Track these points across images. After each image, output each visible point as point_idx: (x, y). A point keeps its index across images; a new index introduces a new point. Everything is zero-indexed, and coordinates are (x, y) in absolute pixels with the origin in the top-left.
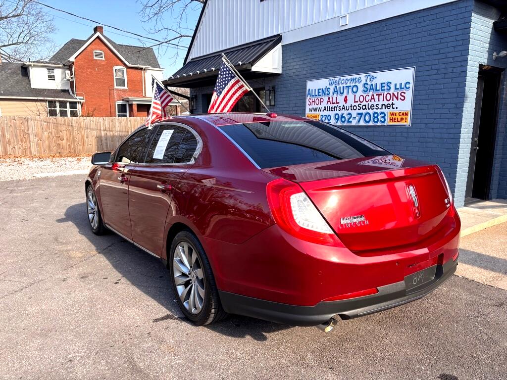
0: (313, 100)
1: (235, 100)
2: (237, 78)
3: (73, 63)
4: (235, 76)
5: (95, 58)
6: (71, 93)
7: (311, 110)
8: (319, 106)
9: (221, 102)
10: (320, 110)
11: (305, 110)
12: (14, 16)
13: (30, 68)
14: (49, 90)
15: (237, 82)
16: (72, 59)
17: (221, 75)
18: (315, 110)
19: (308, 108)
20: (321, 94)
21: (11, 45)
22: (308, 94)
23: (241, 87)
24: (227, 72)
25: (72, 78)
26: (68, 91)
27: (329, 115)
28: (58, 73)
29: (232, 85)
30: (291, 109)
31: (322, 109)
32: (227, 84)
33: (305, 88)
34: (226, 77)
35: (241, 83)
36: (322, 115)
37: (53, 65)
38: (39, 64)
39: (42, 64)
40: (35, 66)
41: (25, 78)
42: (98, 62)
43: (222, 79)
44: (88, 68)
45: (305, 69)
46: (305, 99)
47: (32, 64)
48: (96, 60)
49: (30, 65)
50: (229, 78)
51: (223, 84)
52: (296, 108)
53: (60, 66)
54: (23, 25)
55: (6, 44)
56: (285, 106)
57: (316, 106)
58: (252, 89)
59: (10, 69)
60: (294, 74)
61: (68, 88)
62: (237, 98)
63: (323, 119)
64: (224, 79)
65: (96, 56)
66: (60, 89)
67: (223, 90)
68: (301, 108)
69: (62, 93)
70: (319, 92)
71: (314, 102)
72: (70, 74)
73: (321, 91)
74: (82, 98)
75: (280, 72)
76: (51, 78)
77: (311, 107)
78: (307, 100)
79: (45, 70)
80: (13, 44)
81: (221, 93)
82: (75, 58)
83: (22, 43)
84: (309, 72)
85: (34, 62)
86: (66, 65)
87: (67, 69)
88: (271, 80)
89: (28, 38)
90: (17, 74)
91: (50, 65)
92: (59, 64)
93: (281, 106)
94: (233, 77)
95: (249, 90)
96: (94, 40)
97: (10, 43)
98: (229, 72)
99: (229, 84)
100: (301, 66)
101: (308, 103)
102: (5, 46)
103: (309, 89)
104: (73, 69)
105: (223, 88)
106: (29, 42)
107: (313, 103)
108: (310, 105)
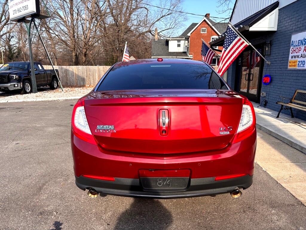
0: (294, 50)
1: (238, 54)
2: (238, 38)
3: (189, 36)
4: (238, 36)
5: (201, 33)
6: (187, 54)
7: (292, 57)
8: (298, 54)
9: (227, 55)
10: (298, 57)
11: (288, 57)
12: (168, 15)
13: (169, 41)
14: (177, 52)
15: (239, 40)
16: (189, 34)
17: (228, 36)
18: (295, 57)
19: (291, 55)
20: (300, 44)
21: (166, 30)
22: (292, 45)
23: (242, 44)
24: (232, 34)
25: (188, 45)
26: (186, 52)
27: (304, 61)
28: (182, 43)
29: (236, 43)
30: (280, 57)
31: (300, 57)
32: (232, 42)
33: (290, 41)
34: (231, 37)
35: (242, 40)
36: (299, 61)
37: (180, 39)
38: (174, 39)
39: (175, 39)
40: (171, 40)
41: (166, 47)
42: (203, 35)
43: (228, 39)
44: (197, 39)
45: (292, 25)
46: (290, 49)
47: (170, 39)
48: (202, 34)
49: (169, 40)
50: (234, 38)
51: (229, 42)
52: (283, 56)
53: (184, 39)
54: (173, 19)
55: (164, 29)
56: (277, 55)
57: (296, 54)
58: (250, 44)
59: (161, 42)
60: (285, 30)
61: (186, 51)
62: (239, 52)
63: (300, 64)
64: (230, 39)
65: (202, 31)
66: (182, 51)
67: (229, 47)
68: (286, 56)
69: (183, 54)
70: (299, 43)
71: (295, 50)
72: (187, 43)
73: (300, 42)
74: (192, 56)
75: (275, 29)
76: (179, 46)
77: (293, 55)
78: (291, 49)
79: (176, 41)
80: (167, 29)
81: (227, 48)
82: (191, 34)
83: (171, 28)
84: (294, 28)
85: (171, 38)
86: (186, 38)
87: (186, 40)
88: (270, 36)
89: (174, 25)
90: (163, 45)
91: (179, 39)
92: (183, 38)
93: (274, 55)
94: (236, 37)
95: (248, 44)
96: (202, 22)
97: (166, 29)
98: (233, 34)
99: (233, 43)
100: (290, 23)
101: (291, 51)
102: (163, 31)
103: (293, 41)
104: (189, 40)
105: (229, 45)
106: (175, 27)
107: (294, 52)
108: (292, 53)
